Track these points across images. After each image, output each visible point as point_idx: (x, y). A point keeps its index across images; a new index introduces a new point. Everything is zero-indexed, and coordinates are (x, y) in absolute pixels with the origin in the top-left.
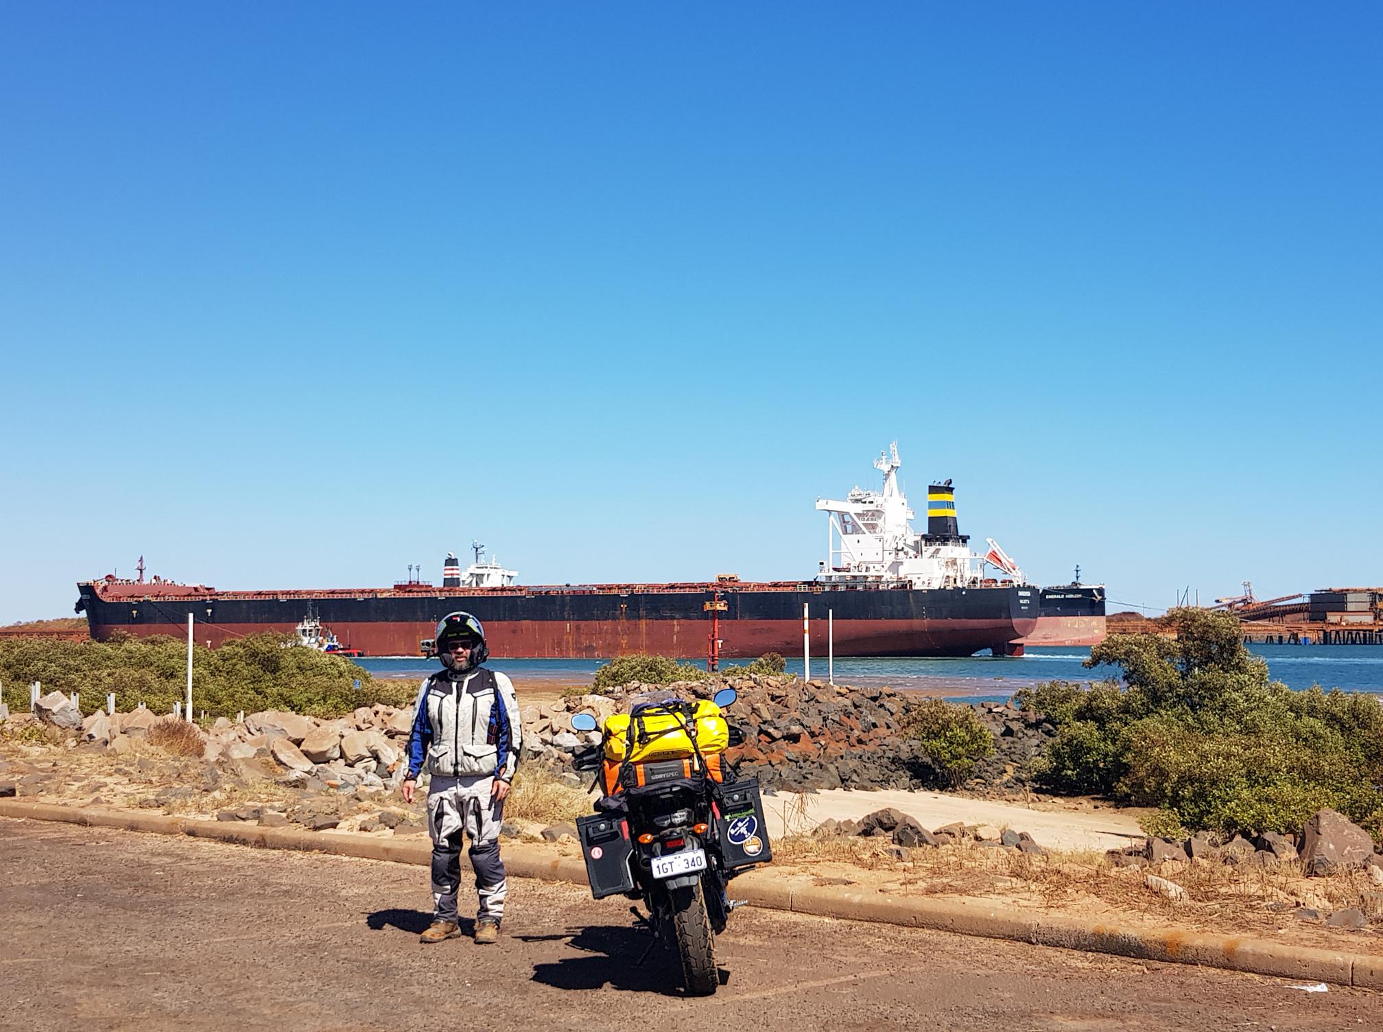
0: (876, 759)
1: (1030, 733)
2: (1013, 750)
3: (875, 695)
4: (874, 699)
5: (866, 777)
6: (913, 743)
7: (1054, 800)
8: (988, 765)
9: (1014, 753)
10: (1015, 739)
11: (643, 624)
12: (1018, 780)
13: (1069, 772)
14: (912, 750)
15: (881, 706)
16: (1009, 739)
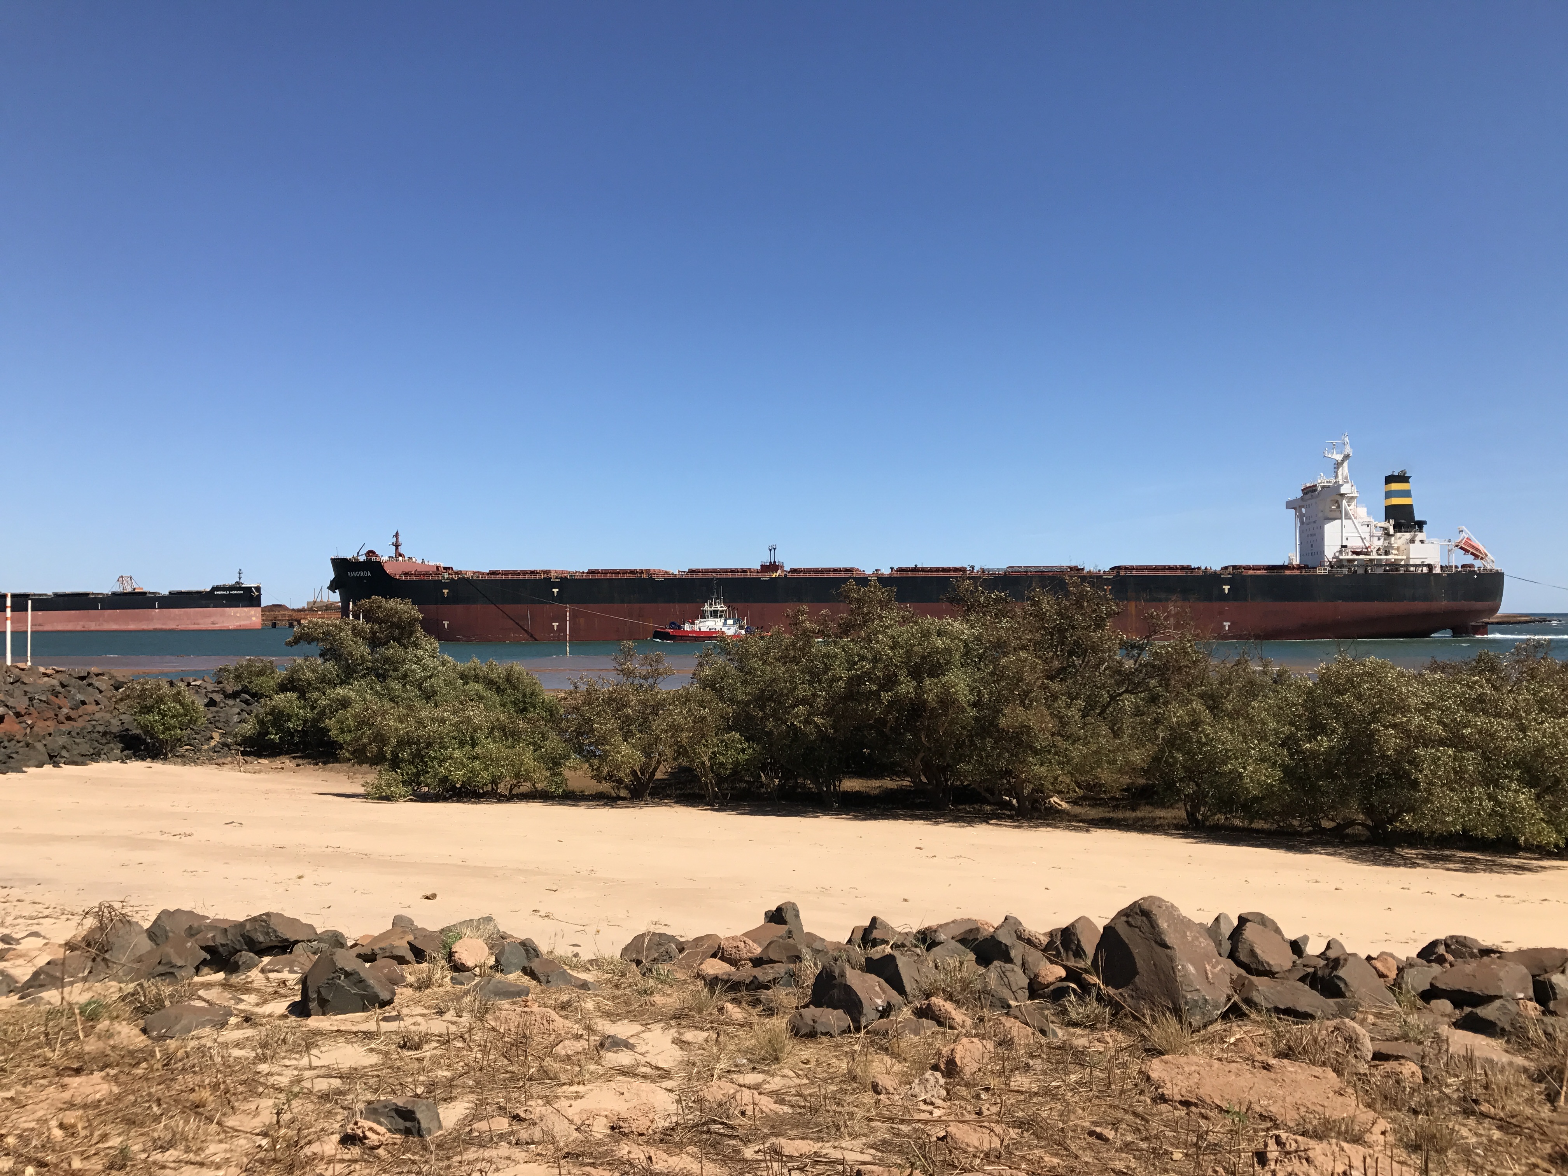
0: (85, 734)
1: (231, 702)
2: (217, 718)
3: (83, 674)
4: (82, 678)
5: (76, 752)
6: (123, 717)
7: (260, 761)
8: (196, 733)
9: (218, 721)
10: (218, 709)
12: (225, 745)
13: (272, 737)
14: (122, 723)
15: (90, 685)
16: (213, 709)
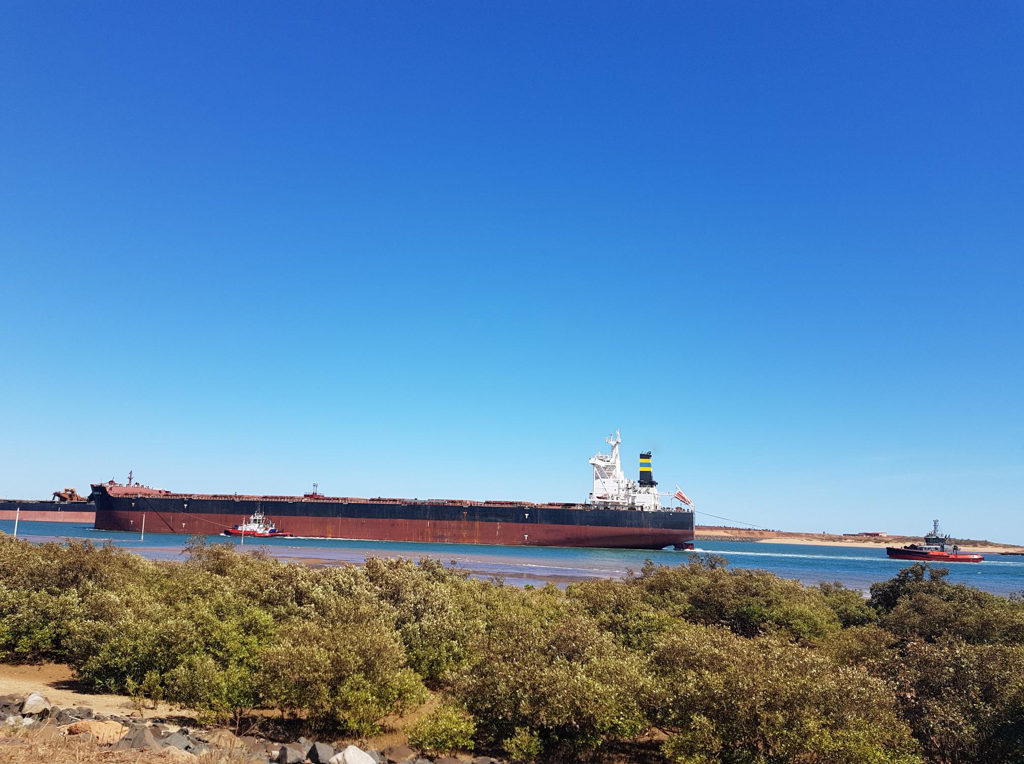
11: (477, 524)
